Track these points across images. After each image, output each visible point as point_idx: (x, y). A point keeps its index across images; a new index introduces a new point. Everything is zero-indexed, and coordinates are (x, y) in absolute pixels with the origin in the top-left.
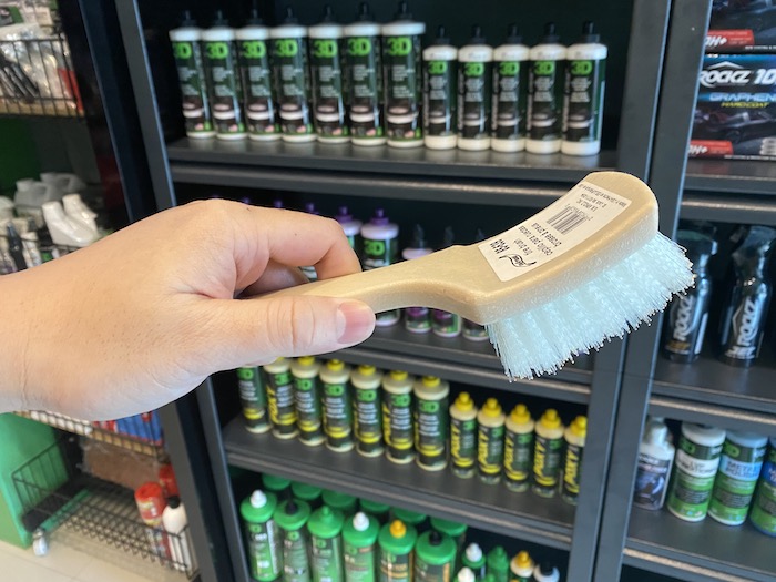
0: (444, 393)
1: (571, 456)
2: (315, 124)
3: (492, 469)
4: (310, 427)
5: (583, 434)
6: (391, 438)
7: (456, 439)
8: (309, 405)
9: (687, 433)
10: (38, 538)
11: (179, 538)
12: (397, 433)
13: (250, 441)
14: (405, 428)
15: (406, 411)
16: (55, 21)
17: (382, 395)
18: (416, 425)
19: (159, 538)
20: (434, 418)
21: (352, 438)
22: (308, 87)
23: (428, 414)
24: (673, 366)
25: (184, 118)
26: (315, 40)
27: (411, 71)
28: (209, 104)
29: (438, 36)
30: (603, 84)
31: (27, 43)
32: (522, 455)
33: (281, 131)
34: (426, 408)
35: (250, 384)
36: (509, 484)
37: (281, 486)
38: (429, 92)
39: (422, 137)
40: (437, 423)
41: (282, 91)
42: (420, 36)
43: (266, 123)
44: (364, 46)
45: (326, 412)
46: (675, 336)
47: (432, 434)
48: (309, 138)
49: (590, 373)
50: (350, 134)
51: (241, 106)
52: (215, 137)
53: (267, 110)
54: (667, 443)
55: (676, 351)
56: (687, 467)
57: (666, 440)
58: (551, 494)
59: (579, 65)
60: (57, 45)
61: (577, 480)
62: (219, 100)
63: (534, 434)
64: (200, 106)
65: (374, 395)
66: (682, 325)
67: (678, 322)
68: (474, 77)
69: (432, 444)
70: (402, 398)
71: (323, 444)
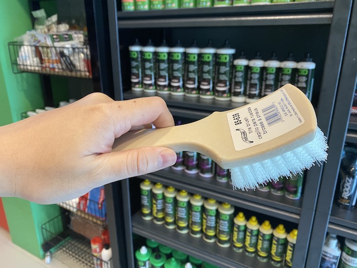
0: (231, 212)
1: (289, 248)
2: (185, 88)
3: (251, 250)
4: (170, 220)
5: (295, 238)
6: (206, 229)
7: (235, 234)
8: (170, 210)
9: (348, 244)
10: (47, 256)
11: (107, 263)
12: (208, 228)
13: (143, 223)
14: (212, 226)
15: (214, 218)
16: (85, 40)
17: (203, 209)
18: (218, 225)
19: (99, 262)
20: (226, 222)
21: (188, 227)
22: (183, 73)
23: (223, 220)
24: (341, 210)
25: (131, 82)
26: (188, 54)
27: (228, 69)
28: (142, 77)
29: (241, 55)
30: (313, 80)
31: (74, 49)
32: (266, 245)
33: (170, 90)
34: (223, 217)
35: (146, 197)
36: (259, 258)
37: (154, 246)
38: (235, 78)
39: (230, 96)
40: (227, 225)
41: (172, 74)
42: (233, 55)
43: (164, 86)
44: (209, 58)
45: (178, 214)
46: (343, 196)
47: (225, 230)
48: (182, 94)
49: (300, 209)
50: (199, 93)
51: (155, 79)
52: (143, 91)
53: (165, 81)
54: (337, 248)
55: (343, 203)
56: (346, 260)
57: (336, 246)
58: (279, 265)
59: (302, 71)
60: (85, 50)
61: (292, 260)
62: (146, 76)
63: (272, 236)
64: (138, 77)
65: (200, 209)
66: (346, 191)
67: (344, 190)
68: (255, 73)
69: (224, 234)
70: (212, 212)
71: (175, 229)
